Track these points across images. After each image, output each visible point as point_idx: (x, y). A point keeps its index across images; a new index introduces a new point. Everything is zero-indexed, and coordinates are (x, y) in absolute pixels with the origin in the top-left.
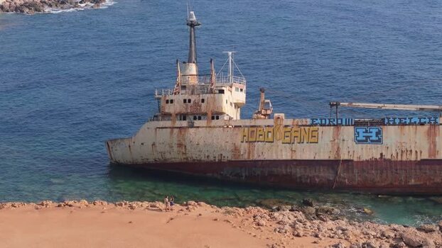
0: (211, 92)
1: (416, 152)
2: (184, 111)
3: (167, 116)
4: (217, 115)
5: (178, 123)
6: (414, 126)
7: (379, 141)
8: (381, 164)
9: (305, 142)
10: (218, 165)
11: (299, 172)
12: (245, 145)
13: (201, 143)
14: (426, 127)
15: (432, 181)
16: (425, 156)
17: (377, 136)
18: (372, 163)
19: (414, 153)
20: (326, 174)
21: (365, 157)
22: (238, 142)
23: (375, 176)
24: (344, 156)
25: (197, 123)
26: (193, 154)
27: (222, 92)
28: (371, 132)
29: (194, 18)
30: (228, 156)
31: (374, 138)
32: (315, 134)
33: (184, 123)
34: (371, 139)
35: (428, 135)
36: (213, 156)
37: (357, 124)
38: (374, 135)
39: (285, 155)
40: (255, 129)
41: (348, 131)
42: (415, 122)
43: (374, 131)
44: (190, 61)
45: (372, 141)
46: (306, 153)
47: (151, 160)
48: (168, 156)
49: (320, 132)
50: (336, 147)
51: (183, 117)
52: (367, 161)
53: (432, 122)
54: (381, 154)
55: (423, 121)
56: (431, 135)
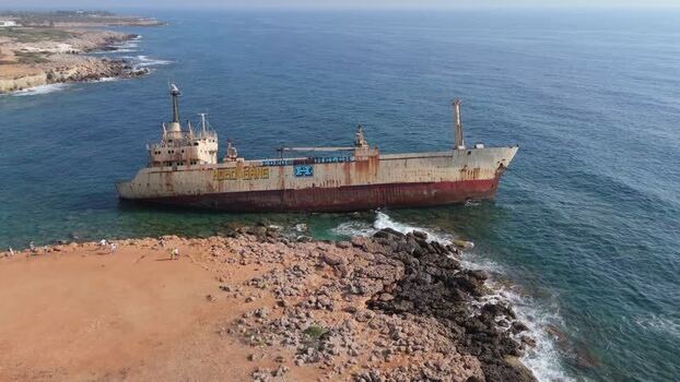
0: (189, 144)
1: (337, 181)
2: (169, 159)
3: (156, 163)
4: (195, 161)
5: (165, 169)
6: (335, 164)
7: (311, 175)
8: (313, 191)
9: (260, 178)
10: (198, 197)
11: (256, 199)
12: (216, 182)
13: (184, 182)
14: (343, 164)
15: (348, 201)
16: (343, 184)
17: (309, 171)
18: (307, 191)
19: (335, 182)
20: (276, 200)
21: (302, 187)
22: (211, 181)
23: (309, 200)
24: (287, 187)
25: (179, 168)
26: (179, 190)
27: (197, 144)
29: (176, 89)
30: (204, 191)
31: (308, 173)
32: (266, 172)
33: (170, 169)
34: (306, 173)
36: (194, 191)
37: (295, 163)
38: (307, 170)
39: (246, 188)
41: (289, 170)
42: (336, 161)
43: (307, 168)
44: (174, 121)
45: (306, 175)
46: (260, 186)
47: (148, 195)
48: (160, 192)
49: (270, 170)
50: (281, 180)
51: (170, 163)
52: (304, 189)
54: (313, 184)
55: (340, 159)
56: (346, 169)
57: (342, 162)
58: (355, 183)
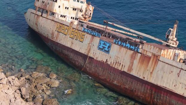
1: (123, 65)
2: (41, 7)
3: (35, 7)
4: (53, 13)
5: (37, 13)
6: (126, 49)
7: (108, 52)
9: (78, 40)
11: (72, 55)
12: (56, 33)
13: (42, 26)
14: (132, 52)
15: (124, 86)
16: (126, 70)
17: (108, 48)
18: (101, 64)
19: (121, 65)
20: (81, 62)
21: (99, 59)
22: (54, 30)
23: (100, 71)
26: (40, 30)
28: (106, 45)
30: (50, 36)
31: (106, 49)
32: (83, 37)
33: (40, 13)
34: (105, 49)
35: (131, 57)
36: (46, 34)
38: (107, 47)
39: (68, 45)
40: (62, 25)
41: (97, 41)
42: (128, 47)
43: (108, 45)
45: (105, 51)
46: (77, 46)
49: (85, 36)
50: (89, 48)
52: (100, 61)
53: (136, 50)
54: (107, 60)
55: (131, 47)
56: (133, 57)
57: (131, 49)
58: (134, 73)
